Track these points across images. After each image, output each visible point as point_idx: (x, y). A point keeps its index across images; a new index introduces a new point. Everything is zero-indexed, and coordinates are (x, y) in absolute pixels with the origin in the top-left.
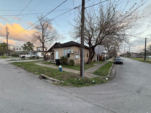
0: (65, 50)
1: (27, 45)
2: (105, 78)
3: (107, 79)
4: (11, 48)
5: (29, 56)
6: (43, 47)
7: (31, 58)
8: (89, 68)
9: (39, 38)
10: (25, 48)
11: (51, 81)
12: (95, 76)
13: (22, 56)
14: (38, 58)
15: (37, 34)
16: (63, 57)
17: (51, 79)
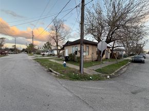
0: (74, 48)
1: (47, 45)
2: (106, 76)
3: (108, 77)
4: (36, 47)
5: (47, 54)
6: (57, 46)
7: (48, 56)
8: (95, 65)
9: (53, 38)
10: (45, 47)
11: (54, 74)
12: (96, 73)
13: (42, 54)
14: (54, 55)
15: (52, 35)
16: (71, 54)
17: (55, 72)
